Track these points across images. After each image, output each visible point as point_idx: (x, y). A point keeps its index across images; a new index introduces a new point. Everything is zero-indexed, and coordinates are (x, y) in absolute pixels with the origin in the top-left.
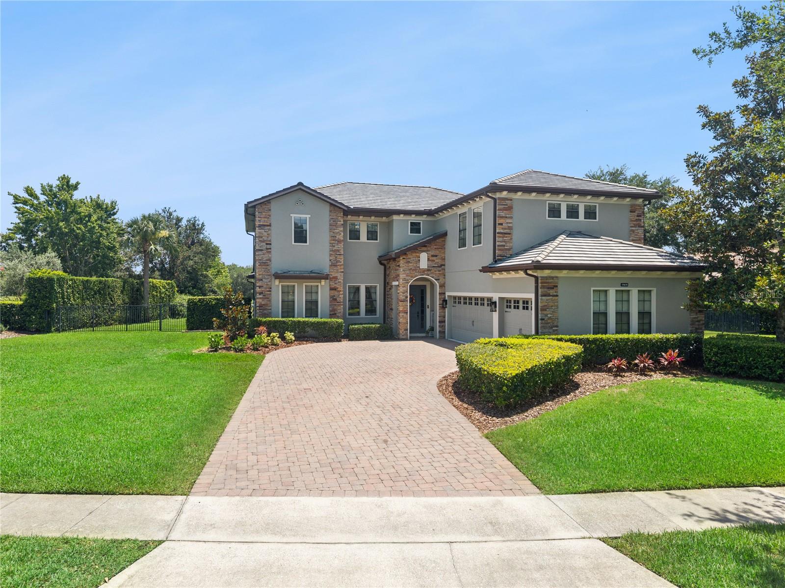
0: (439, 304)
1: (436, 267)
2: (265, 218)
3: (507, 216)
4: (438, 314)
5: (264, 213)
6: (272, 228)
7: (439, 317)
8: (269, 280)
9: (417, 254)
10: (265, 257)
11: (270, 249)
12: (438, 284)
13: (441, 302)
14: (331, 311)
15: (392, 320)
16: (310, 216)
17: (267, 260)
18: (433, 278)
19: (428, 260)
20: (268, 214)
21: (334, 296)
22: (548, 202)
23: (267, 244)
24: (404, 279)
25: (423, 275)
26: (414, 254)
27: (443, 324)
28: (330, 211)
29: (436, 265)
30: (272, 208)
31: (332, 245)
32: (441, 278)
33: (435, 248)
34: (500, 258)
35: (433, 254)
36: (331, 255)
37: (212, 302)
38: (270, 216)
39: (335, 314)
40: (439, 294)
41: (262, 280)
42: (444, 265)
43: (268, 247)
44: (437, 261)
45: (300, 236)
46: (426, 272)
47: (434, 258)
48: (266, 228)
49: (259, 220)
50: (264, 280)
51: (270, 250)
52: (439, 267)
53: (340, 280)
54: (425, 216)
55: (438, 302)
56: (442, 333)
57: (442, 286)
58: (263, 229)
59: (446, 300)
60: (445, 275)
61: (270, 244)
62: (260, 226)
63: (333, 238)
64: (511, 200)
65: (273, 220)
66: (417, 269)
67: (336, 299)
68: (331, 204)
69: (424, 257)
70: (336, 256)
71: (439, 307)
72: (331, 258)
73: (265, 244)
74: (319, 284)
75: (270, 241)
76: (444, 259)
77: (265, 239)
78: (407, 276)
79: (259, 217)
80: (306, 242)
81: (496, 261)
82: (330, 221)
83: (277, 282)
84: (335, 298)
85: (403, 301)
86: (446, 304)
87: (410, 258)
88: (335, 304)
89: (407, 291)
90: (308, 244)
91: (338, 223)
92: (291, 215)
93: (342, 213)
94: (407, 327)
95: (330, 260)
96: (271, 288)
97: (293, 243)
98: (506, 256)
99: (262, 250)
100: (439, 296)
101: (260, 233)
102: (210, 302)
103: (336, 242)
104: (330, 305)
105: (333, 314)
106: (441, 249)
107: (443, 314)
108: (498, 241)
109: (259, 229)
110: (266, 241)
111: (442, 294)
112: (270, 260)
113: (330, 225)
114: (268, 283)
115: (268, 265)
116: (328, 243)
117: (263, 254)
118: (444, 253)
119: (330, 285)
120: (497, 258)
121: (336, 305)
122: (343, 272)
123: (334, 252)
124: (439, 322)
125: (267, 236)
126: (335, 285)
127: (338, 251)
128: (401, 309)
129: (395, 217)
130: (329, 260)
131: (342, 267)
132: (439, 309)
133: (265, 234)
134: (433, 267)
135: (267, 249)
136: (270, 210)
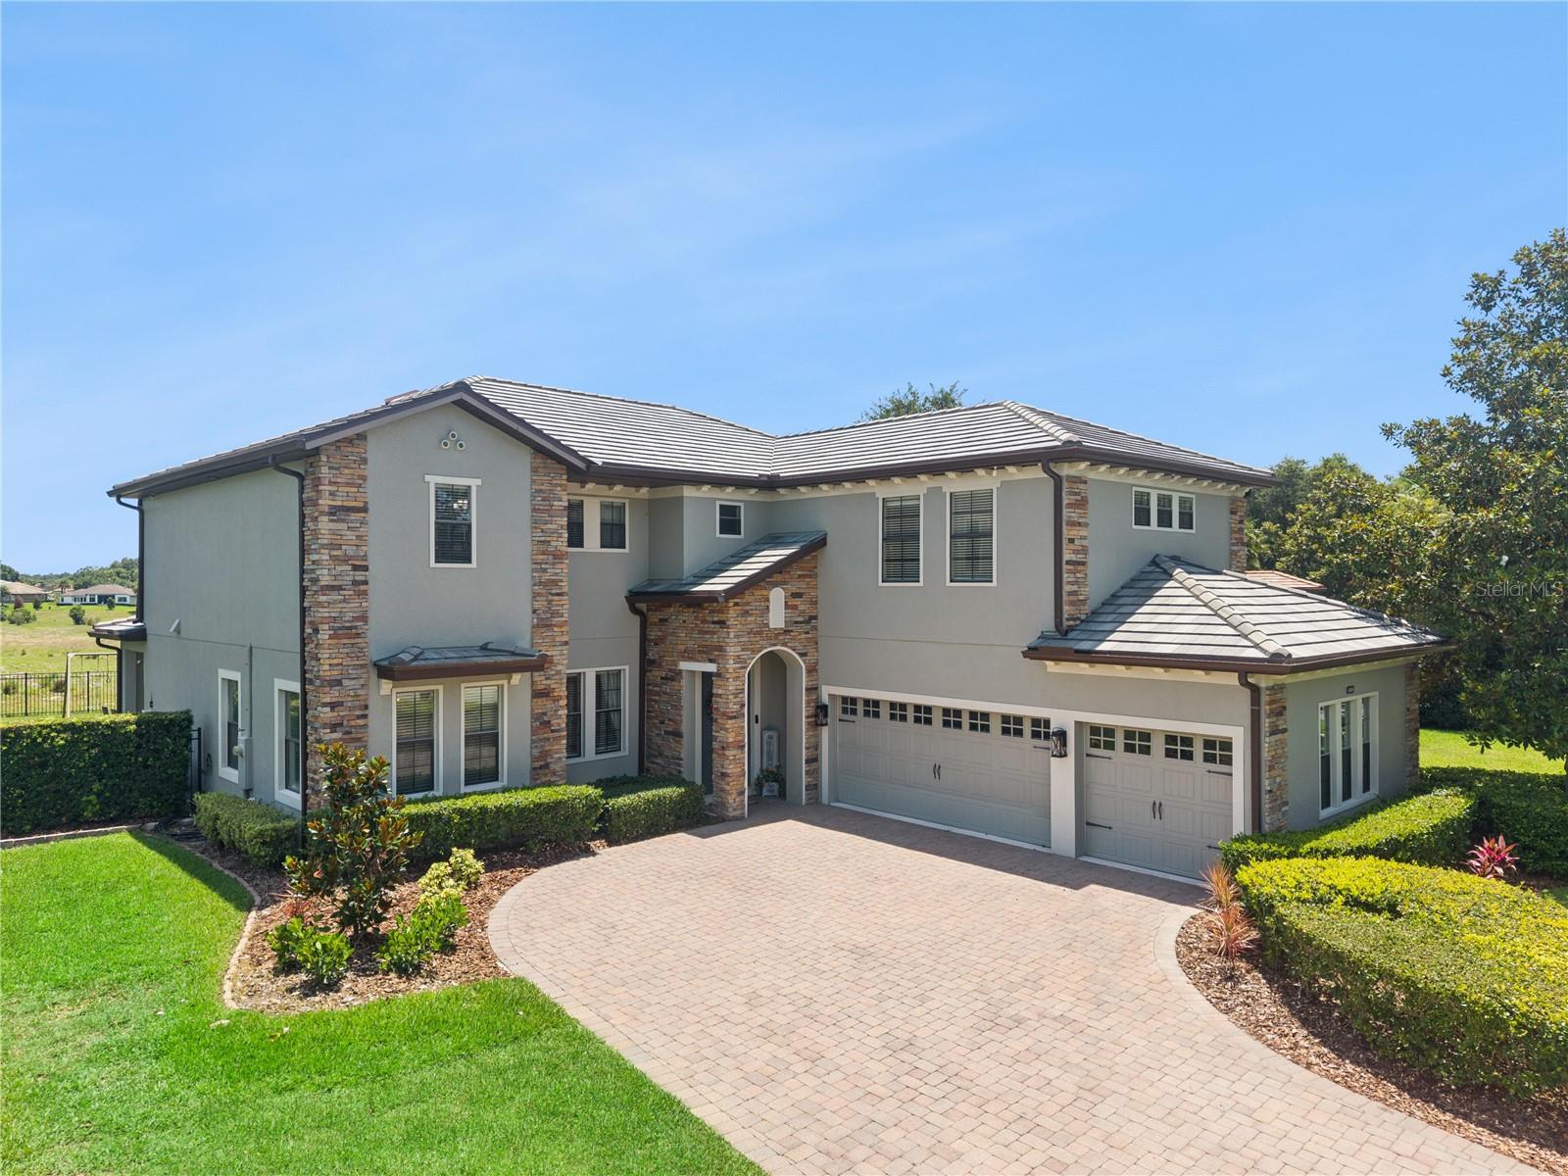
0: (807, 717)
1: (801, 623)
2: (348, 485)
3: (1081, 520)
4: (804, 741)
5: (346, 471)
6: (370, 517)
7: (807, 748)
8: (362, 681)
9: (764, 592)
10: (350, 610)
11: (366, 583)
12: (804, 666)
13: (812, 711)
14: (534, 759)
15: (679, 765)
16: (479, 482)
17: (355, 619)
18: (794, 650)
19: (787, 606)
20: (358, 472)
21: (545, 714)
22: (1134, 489)
23: (355, 568)
24: (738, 659)
25: (775, 645)
26: (758, 593)
27: (814, 766)
28: (534, 470)
29: (800, 619)
30: (368, 456)
31: (538, 567)
32: (811, 650)
33: (800, 576)
34: (1071, 623)
35: (794, 590)
36: (535, 596)
37: (53, 738)
38: (364, 478)
39: (546, 766)
40: (807, 689)
41: (339, 683)
42: (815, 618)
43: (360, 576)
44: (801, 608)
45: (453, 543)
46: (781, 638)
47: (797, 601)
48: (354, 516)
49: (332, 494)
50: (346, 682)
51: (362, 587)
52: (806, 621)
53: (559, 668)
54: (753, 491)
55: (803, 711)
56: (814, 787)
57: (812, 670)
58: (343, 521)
59: (827, 706)
60: (817, 643)
61: (365, 568)
62: (334, 512)
63: (542, 547)
64: (1085, 482)
65: (372, 493)
66: (762, 631)
67: (549, 722)
68: (538, 450)
69: (777, 596)
70: (550, 597)
71: (808, 723)
72: (537, 605)
73: (349, 568)
74: (505, 682)
75: (365, 557)
76: (814, 603)
77: (351, 551)
78: (743, 650)
79: (331, 483)
80: (470, 562)
81: (1062, 631)
82: (533, 497)
83: (386, 686)
84: (546, 719)
85: (735, 717)
86: (826, 716)
87: (748, 604)
88: (546, 736)
89: (743, 689)
90: (474, 565)
91: (556, 503)
92: (428, 478)
93: (565, 477)
94: (743, 784)
95: (534, 612)
96: (366, 707)
97: (433, 564)
98: (1078, 618)
99: (340, 588)
100: (807, 696)
101: (333, 532)
102: (44, 741)
103: (551, 557)
104: (533, 742)
105: (541, 767)
106: (810, 576)
107: (813, 740)
108: (1069, 583)
109: (332, 521)
110: (351, 558)
111: (813, 689)
112: (364, 618)
113: (534, 510)
114: (359, 692)
115: (358, 635)
116: (529, 562)
117: (344, 601)
118: (815, 587)
119: (533, 683)
120: (1066, 623)
121: (548, 739)
122: (566, 643)
123: (546, 588)
124: (807, 762)
125: (357, 542)
126: (549, 682)
127: (555, 583)
128: (731, 740)
129: (688, 492)
130: (530, 610)
131: (564, 629)
132: (807, 730)
133: (351, 536)
134: (796, 622)
135: (355, 583)
136: (365, 461)
